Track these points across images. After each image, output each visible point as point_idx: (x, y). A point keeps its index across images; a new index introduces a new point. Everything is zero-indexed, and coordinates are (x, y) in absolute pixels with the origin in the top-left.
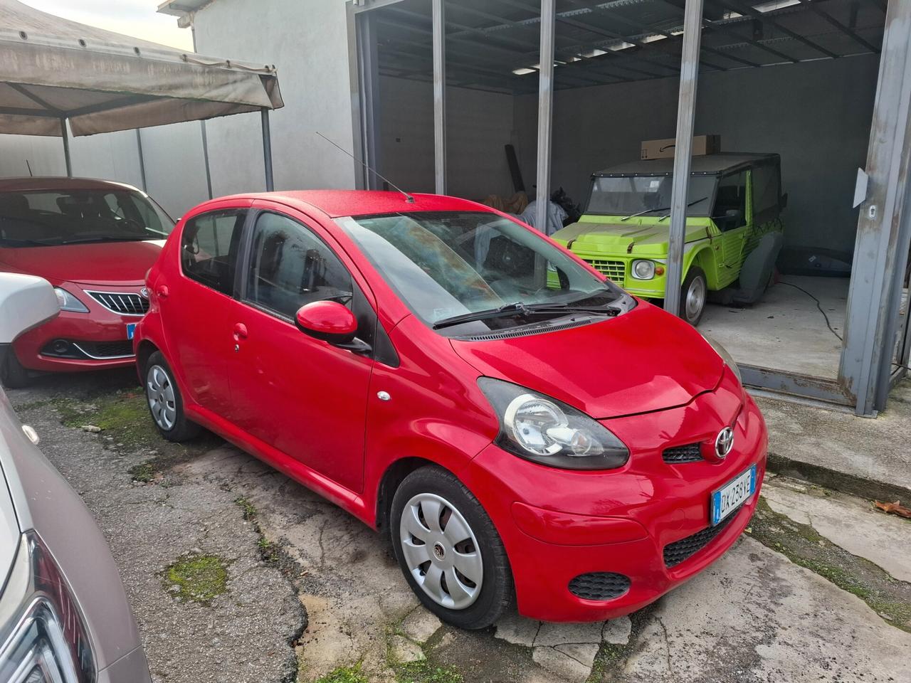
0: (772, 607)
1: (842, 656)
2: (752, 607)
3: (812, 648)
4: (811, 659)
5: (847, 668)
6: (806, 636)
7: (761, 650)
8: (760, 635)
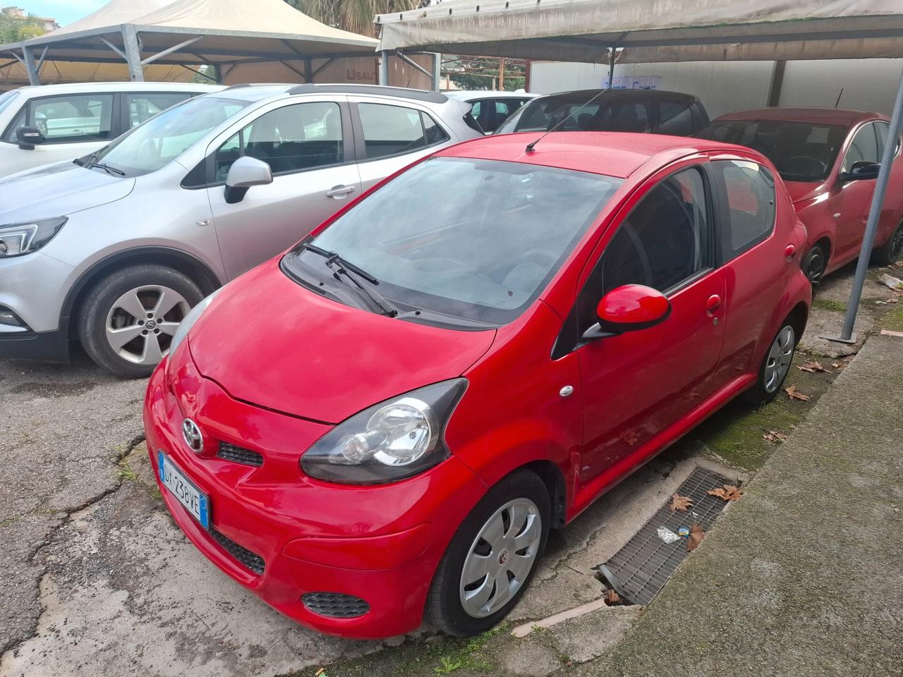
0: (169, 629)
1: (73, 653)
2: (178, 612)
3: (98, 633)
4: (88, 626)
5: (60, 648)
6: (115, 638)
7: (123, 595)
8: (139, 601)
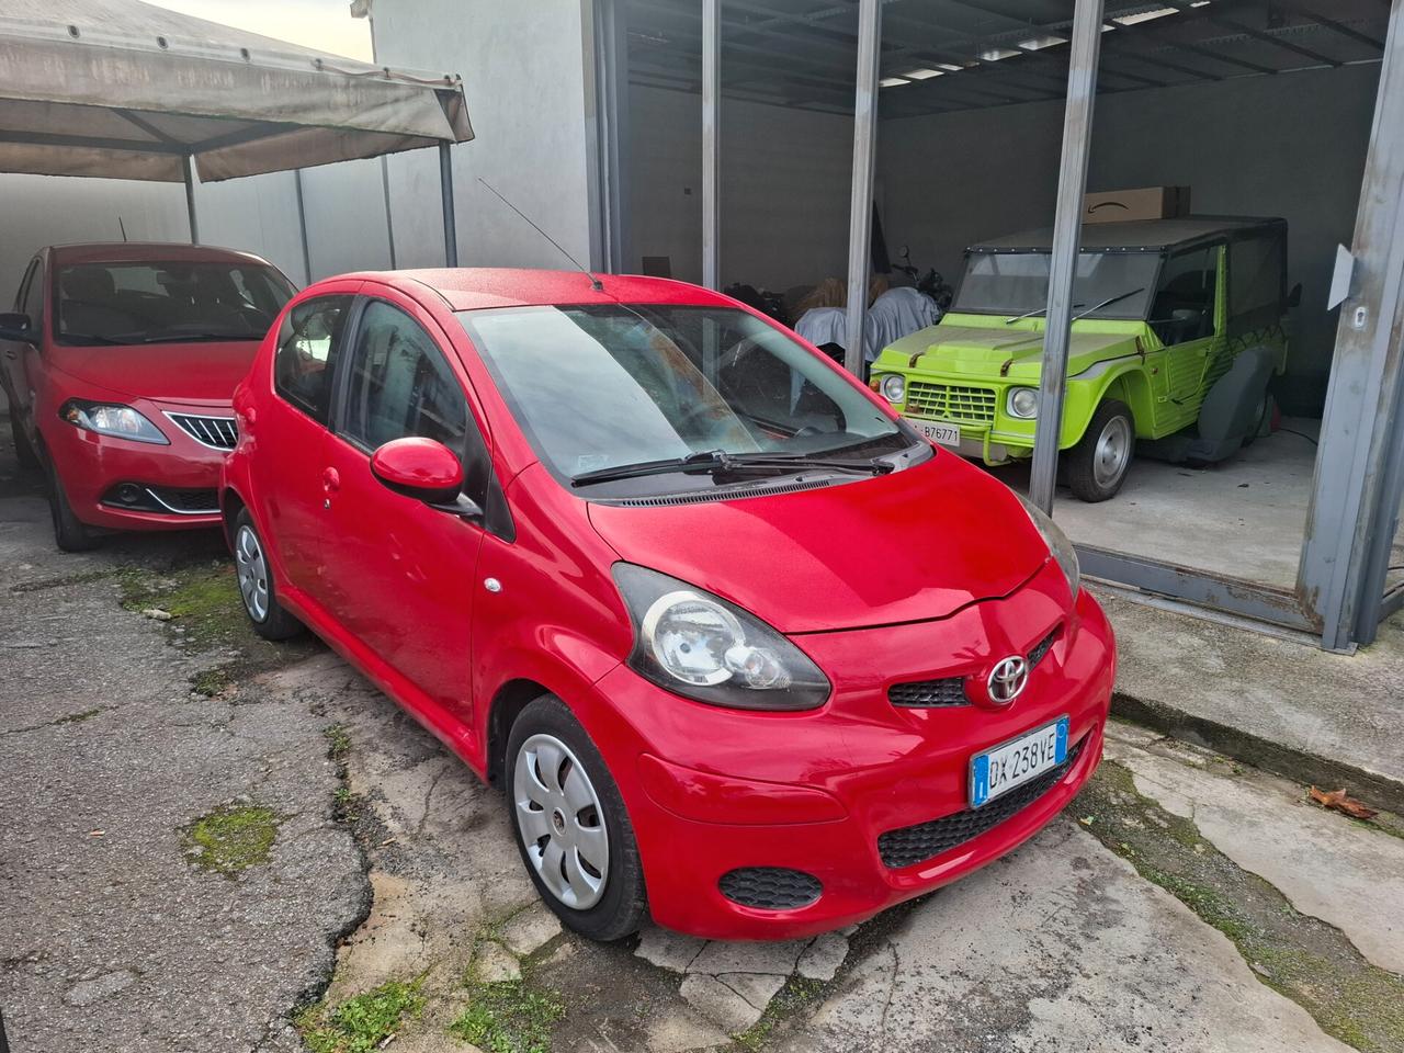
0: (1081, 941)
1: (1164, 1026)
2: (1048, 940)
3: (1120, 1011)
4: (1113, 1026)
5: (1165, 1044)
6: (1118, 990)
7: (1037, 1006)
8: (1043, 984)
